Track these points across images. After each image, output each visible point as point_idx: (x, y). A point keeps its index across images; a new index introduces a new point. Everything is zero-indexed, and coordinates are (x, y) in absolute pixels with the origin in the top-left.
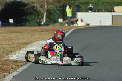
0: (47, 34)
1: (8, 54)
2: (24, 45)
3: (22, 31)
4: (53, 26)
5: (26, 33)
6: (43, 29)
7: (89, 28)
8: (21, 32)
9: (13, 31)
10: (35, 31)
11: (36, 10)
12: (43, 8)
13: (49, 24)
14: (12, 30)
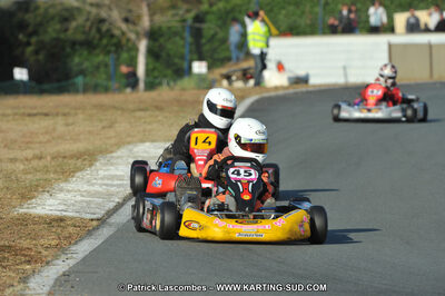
0: (160, 118)
1: (27, 194)
2: (79, 163)
3: (66, 111)
4: (172, 89)
5: (81, 116)
6: (141, 102)
7: (308, 92)
8: (64, 115)
9: (35, 111)
10: (114, 107)
11: (108, 30)
12: (134, 24)
13: (157, 81)
14: (31, 108)
